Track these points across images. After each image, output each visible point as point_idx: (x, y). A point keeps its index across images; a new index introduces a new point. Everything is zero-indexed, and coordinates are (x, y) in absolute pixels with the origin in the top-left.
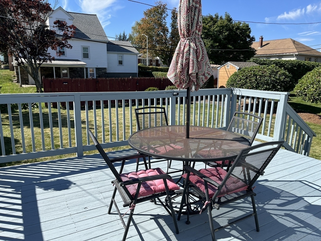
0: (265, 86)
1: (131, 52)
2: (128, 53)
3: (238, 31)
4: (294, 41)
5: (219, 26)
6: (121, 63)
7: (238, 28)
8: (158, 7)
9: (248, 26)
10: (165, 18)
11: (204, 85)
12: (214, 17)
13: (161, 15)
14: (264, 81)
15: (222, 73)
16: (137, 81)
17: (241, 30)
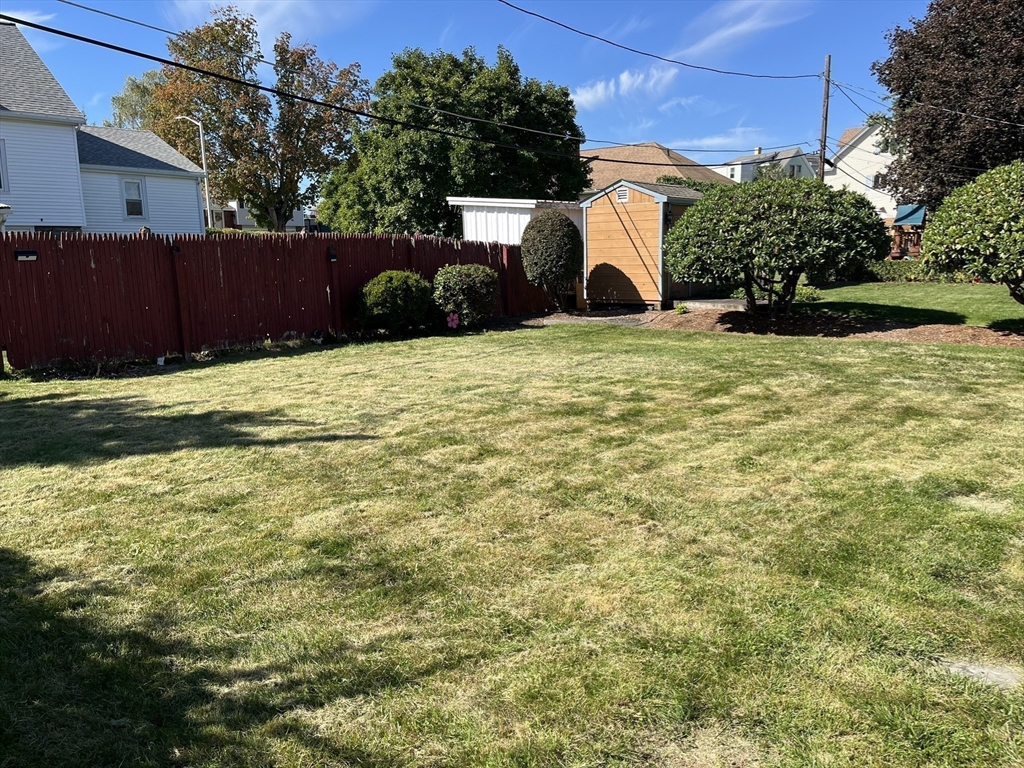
0: (826, 242)
1: (175, 168)
2: (161, 171)
3: (544, 105)
4: (668, 150)
5: (485, 88)
6: (134, 208)
7: (542, 99)
8: (228, 28)
9: (567, 95)
10: (253, 67)
11: (557, 262)
12: (461, 59)
13: (240, 54)
14: (820, 227)
15: (601, 218)
16: (328, 249)
17: (551, 104)
